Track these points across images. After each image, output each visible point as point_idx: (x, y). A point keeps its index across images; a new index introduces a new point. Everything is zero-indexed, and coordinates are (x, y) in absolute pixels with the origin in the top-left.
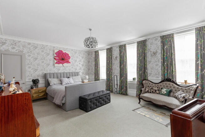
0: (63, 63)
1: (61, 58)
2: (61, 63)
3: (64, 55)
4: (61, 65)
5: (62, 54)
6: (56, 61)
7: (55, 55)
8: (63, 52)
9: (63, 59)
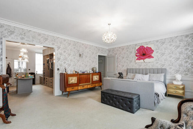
0: (144, 59)
1: (142, 54)
2: (142, 59)
3: (146, 50)
4: (142, 61)
5: (143, 49)
6: (137, 58)
7: (137, 52)
8: (145, 47)
9: (144, 55)
